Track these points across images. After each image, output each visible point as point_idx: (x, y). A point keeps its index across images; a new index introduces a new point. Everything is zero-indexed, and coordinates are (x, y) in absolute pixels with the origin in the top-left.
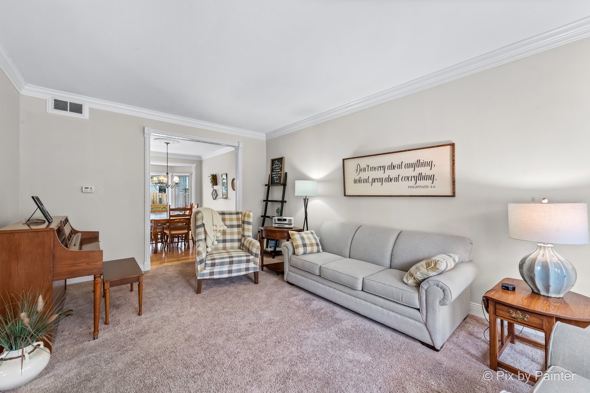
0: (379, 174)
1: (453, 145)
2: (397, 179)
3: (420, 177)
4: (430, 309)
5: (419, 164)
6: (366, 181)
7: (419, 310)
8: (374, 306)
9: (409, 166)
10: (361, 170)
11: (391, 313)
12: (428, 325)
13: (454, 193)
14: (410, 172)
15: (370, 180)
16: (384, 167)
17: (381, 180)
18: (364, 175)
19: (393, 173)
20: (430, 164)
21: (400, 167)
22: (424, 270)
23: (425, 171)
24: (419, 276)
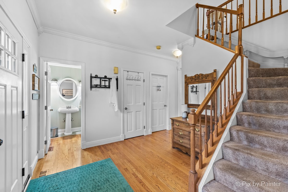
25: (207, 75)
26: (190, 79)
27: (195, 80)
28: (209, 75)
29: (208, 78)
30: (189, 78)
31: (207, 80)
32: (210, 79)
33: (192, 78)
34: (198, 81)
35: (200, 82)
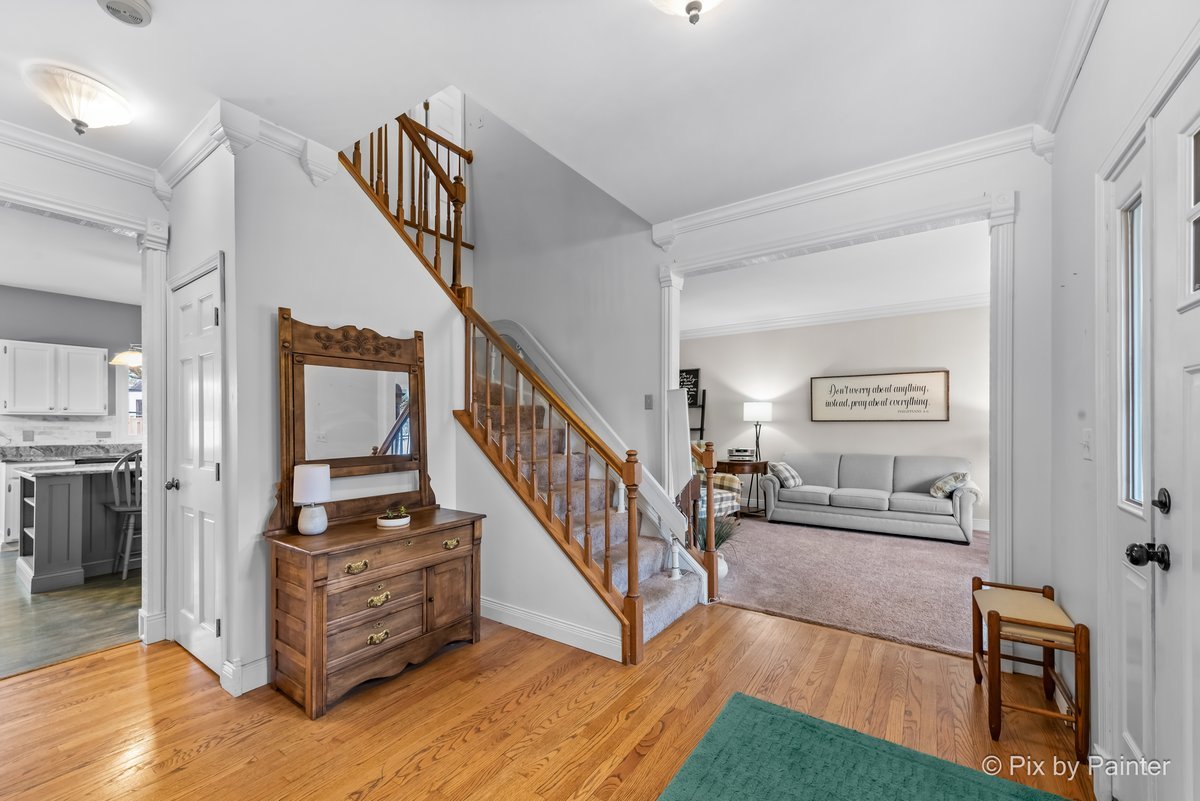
0: (863, 397)
1: (947, 372)
2: (884, 403)
3: (912, 401)
4: (964, 511)
5: (910, 388)
6: (844, 404)
7: (952, 515)
8: (903, 522)
9: (899, 389)
10: (836, 392)
11: (924, 524)
12: (964, 526)
13: (948, 417)
14: (900, 396)
15: (849, 403)
16: (868, 390)
17: (864, 404)
18: (840, 398)
19: (880, 397)
20: (923, 389)
21: (888, 390)
22: (953, 483)
23: (917, 395)
24: (948, 489)
25: (395, 343)
26: (318, 336)
27: (346, 349)
28: (402, 344)
29: (400, 356)
30: (314, 331)
31: (395, 360)
32: (406, 359)
33: (329, 338)
34: (357, 355)
35: (371, 364)
